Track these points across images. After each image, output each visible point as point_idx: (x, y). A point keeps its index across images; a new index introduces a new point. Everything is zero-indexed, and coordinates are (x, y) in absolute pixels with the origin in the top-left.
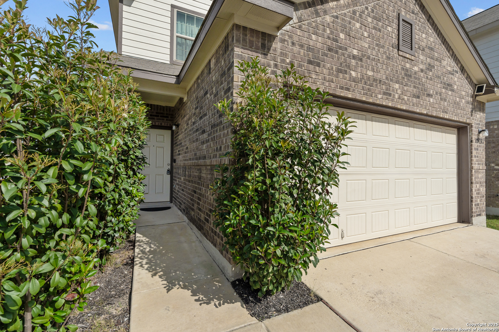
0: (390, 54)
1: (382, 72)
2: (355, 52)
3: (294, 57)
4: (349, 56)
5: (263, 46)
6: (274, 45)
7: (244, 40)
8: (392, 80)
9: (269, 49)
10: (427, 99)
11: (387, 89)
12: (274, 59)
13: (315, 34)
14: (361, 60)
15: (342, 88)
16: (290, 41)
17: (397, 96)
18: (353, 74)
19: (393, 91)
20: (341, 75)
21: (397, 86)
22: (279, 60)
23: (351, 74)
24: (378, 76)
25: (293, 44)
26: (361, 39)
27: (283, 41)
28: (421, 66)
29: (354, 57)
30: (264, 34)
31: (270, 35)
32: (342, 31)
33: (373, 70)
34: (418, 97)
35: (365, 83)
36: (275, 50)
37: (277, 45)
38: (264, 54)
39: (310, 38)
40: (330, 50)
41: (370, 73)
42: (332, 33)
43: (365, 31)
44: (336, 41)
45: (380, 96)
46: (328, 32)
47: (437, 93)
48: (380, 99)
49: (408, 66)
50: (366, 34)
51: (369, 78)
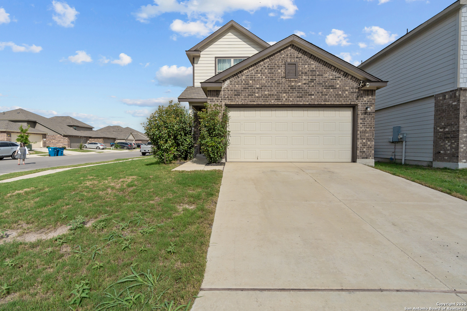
0: (279, 82)
1: (274, 90)
2: (258, 86)
3: (228, 95)
4: (254, 89)
5: (217, 94)
6: (221, 93)
7: (211, 94)
8: (281, 93)
9: (219, 95)
10: (309, 97)
11: (277, 97)
12: (221, 97)
13: (237, 84)
14: (261, 88)
15: (250, 101)
16: (227, 90)
17: (284, 99)
18: (257, 95)
19: (282, 97)
20: (250, 97)
21: (285, 95)
22: (223, 97)
23: (255, 95)
24: (272, 93)
25: (228, 91)
26: (261, 80)
27: (224, 91)
28: (304, 82)
29: (257, 88)
30: (217, 91)
31: (219, 90)
32: (251, 80)
33: (268, 91)
34: (302, 97)
35: (264, 97)
36: (221, 94)
37: (222, 93)
38: (218, 97)
39: (235, 86)
40: (244, 88)
41: (266, 93)
42: (245, 82)
43: (264, 76)
44: (248, 84)
45: (273, 101)
46: (244, 82)
47: (318, 93)
48: (273, 102)
49: (293, 84)
50: (264, 77)
51: (266, 95)
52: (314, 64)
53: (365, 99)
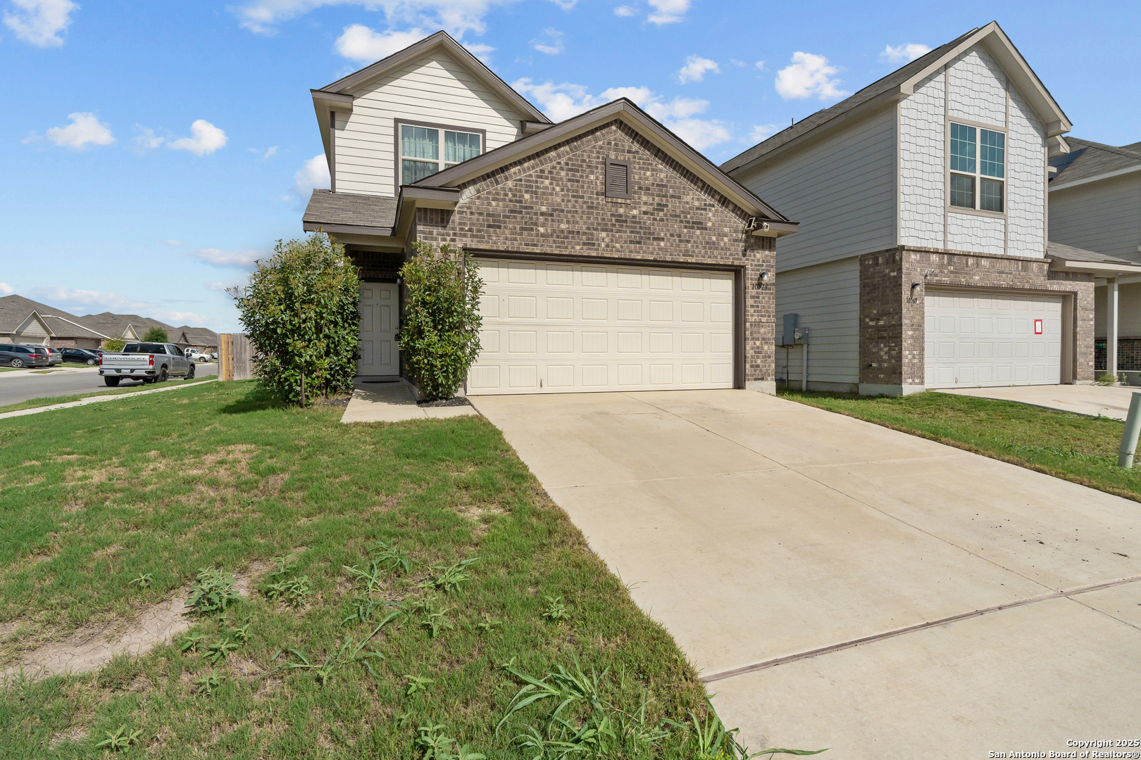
0: (592, 203)
1: (581, 222)
2: (544, 209)
3: (472, 224)
4: (536, 214)
5: (442, 221)
6: (452, 218)
7: (425, 218)
8: (596, 229)
9: (448, 222)
10: (655, 243)
11: (588, 239)
12: (453, 229)
13: (494, 199)
14: (552, 215)
15: (526, 245)
16: (468, 211)
17: (603, 245)
18: (542, 230)
19: (598, 240)
20: (525, 233)
21: (604, 234)
22: (458, 229)
23: (538, 230)
24: (576, 228)
25: (472, 213)
26: (552, 194)
27: (460, 213)
28: (644, 208)
29: (542, 214)
30: (442, 211)
31: (448, 211)
32: (527, 192)
33: (568, 222)
34: (639, 243)
35: (558, 237)
36: (454, 222)
37: (456, 218)
38: (444, 227)
39: (489, 204)
40: (512, 211)
41: (563, 226)
42: (514, 195)
43: (557, 185)
44: (520, 202)
45: (578, 247)
46: (510, 196)
47: (672, 235)
48: (578, 250)
49: (621, 211)
50: (558, 189)
51: (562, 231)
52: (664, 172)
53: (758, 256)
